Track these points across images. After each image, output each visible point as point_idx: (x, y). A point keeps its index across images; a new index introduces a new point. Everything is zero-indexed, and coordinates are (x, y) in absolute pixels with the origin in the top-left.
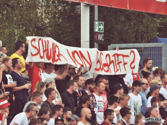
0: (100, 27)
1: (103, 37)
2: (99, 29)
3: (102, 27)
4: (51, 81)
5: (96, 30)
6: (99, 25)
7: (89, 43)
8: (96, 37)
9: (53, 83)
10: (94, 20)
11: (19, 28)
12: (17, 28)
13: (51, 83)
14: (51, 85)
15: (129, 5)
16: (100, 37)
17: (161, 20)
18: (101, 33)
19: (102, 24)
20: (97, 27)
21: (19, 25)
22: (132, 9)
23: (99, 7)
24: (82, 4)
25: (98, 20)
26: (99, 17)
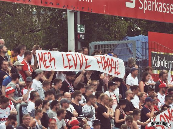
0: (81, 29)
1: (85, 37)
2: (81, 30)
3: (83, 29)
4: (40, 72)
5: (79, 31)
6: (81, 27)
7: (74, 41)
8: (78, 37)
9: (41, 74)
10: (77, 23)
11: (17, 31)
12: (16, 31)
13: (40, 73)
14: (40, 75)
15: (106, 11)
16: (82, 37)
17: (128, 23)
18: (83, 34)
19: (83, 26)
20: (80, 29)
21: (17, 28)
22: (108, 14)
23: (81, 12)
24: (68, 11)
25: (80, 23)
26: (81, 20)
